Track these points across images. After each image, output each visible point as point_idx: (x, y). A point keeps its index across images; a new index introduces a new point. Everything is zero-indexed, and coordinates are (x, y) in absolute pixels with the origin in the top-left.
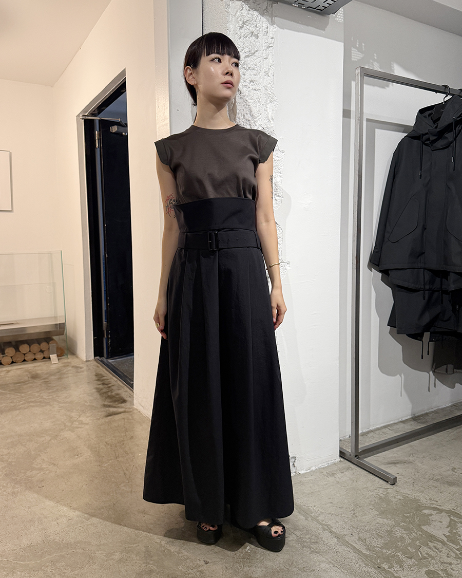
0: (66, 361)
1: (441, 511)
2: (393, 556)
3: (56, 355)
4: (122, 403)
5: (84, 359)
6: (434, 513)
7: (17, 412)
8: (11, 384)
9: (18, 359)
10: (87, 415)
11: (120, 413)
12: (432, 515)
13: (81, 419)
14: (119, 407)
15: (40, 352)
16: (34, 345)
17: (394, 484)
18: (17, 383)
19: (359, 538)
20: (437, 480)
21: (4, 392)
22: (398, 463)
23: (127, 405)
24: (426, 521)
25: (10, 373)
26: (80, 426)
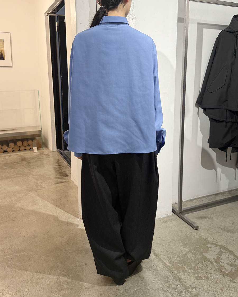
0: (41, 151)
1: (217, 245)
2: (182, 268)
3: (36, 148)
4: (65, 177)
5: (52, 150)
6: (213, 246)
7: (10, 179)
8: (10, 163)
9: (16, 149)
10: (46, 183)
11: (63, 182)
12: (211, 247)
13: (42, 185)
14: (63, 179)
15: (28, 145)
16: (25, 142)
17: (197, 230)
18: (13, 163)
19: (168, 257)
20: (222, 229)
21: (5, 168)
22: (203, 218)
23: (68, 178)
24: (207, 250)
25: (11, 157)
26: (40, 189)
